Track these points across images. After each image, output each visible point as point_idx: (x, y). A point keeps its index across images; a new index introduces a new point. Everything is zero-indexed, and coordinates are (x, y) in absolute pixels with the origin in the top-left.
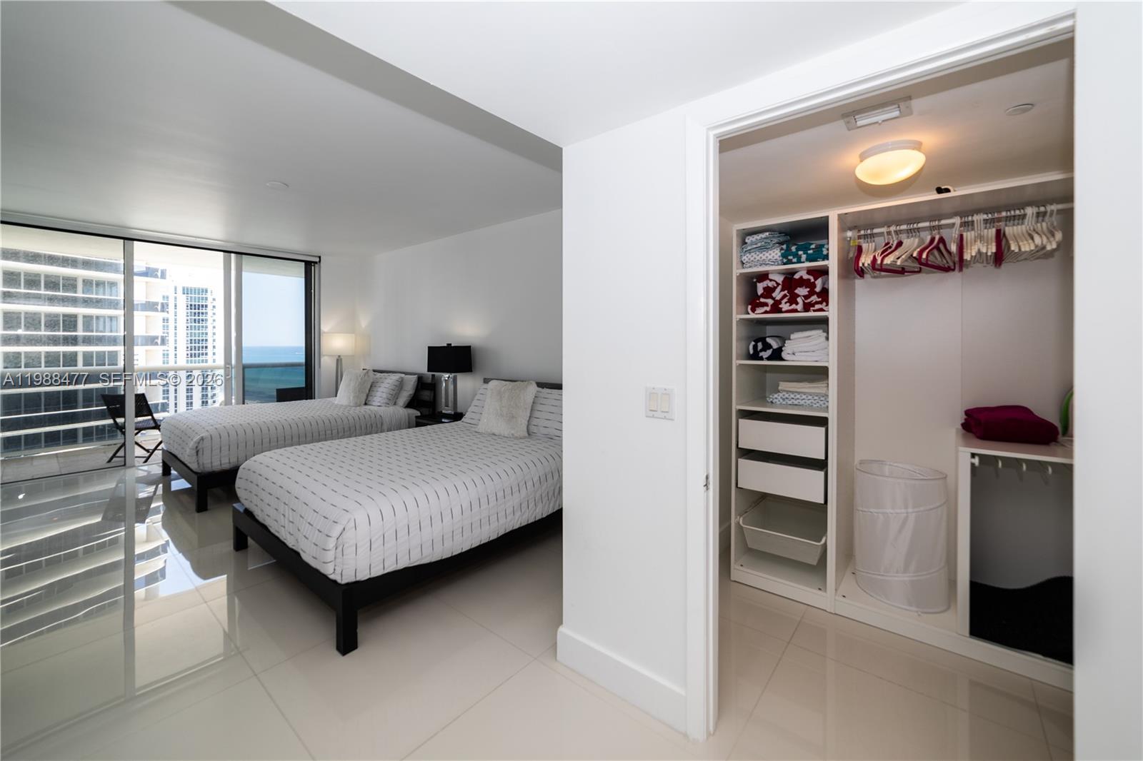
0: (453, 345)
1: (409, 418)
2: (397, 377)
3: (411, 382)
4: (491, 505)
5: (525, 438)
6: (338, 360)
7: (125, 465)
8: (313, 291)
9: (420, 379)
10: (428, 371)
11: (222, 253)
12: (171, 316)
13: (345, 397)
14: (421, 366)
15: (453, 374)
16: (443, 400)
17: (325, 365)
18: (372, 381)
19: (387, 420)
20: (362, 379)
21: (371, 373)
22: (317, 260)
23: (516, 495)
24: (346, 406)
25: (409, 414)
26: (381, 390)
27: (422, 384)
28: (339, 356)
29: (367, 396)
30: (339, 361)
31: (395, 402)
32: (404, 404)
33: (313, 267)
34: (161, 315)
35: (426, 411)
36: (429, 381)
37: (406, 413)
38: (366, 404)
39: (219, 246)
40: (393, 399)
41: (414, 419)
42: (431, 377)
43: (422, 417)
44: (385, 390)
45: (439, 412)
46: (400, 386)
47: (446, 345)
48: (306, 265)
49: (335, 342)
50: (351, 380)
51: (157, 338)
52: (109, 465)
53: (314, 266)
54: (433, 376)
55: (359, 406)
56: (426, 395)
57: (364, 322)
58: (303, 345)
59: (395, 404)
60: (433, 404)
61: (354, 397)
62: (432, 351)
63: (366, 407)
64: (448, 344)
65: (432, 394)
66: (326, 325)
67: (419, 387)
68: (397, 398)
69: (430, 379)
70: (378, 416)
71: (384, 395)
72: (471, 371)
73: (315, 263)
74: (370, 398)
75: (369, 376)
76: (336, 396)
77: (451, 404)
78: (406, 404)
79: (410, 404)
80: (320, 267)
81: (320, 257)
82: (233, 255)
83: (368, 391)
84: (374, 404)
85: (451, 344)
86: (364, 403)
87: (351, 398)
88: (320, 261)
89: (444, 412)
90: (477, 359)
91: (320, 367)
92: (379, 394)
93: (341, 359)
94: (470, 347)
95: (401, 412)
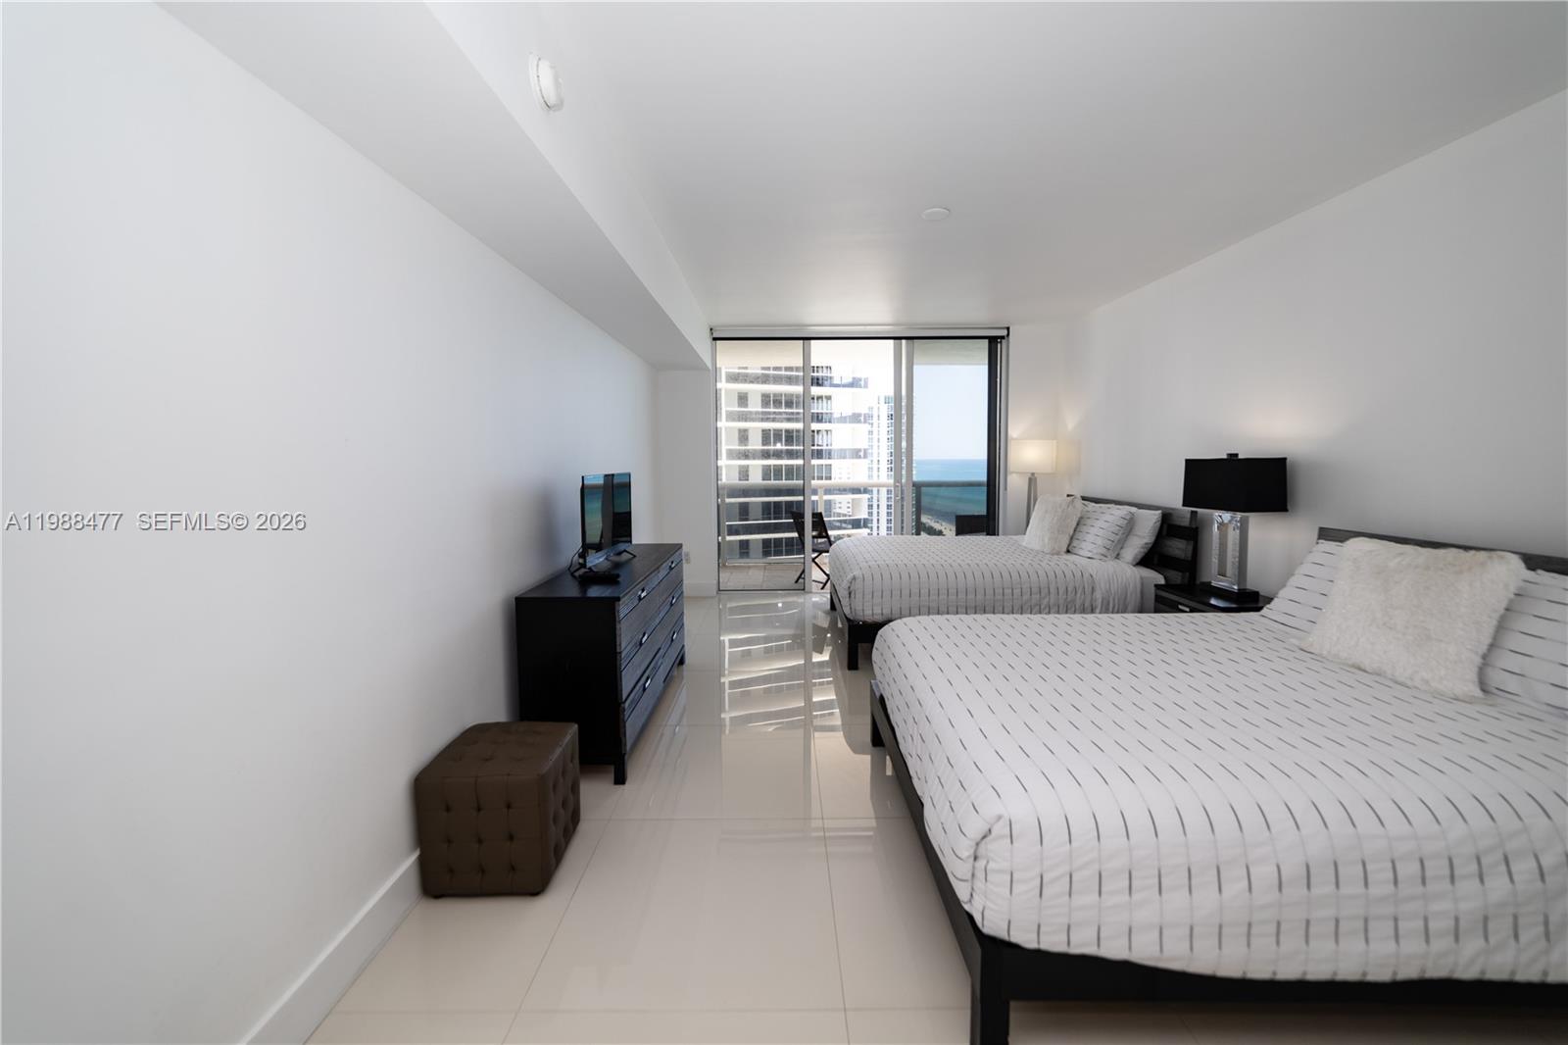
0: (1240, 457)
1: (1142, 584)
2: (1125, 510)
3: (1149, 522)
4: (1375, 891)
5: (1470, 701)
6: (1030, 479)
7: (804, 589)
8: (998, 380)
9: (1167, 517)
10: (1184, 505)
11: (892, 341)
12: (875, 429)
13: (1037, 536)
14: (1171, 492)
15: (1239, 515)
16: (1215, 560)
17: (1013, 487)
18: (1079, 515)
19: (1103, 585)
20: (1063, 511)
21: (1079, 503)
22: (1004, 333)
23: (1468, 886)
24: (1038, 552)
25: (1142, 578)
26: (1093, 531)
27: (1168, 526)
28: (1033, 474)
29: (1072, 538)
30: (1032, 480)
31: (1118, 555)
32: (1135, 558)
33: (999, 345)
34: (866, 427)
35: (1177, 577)
36: (1186, 522)
37: (1138, 577)
38: (1068, 551)
39: (888, 332)
40: (1115, 550)
41: (1153, 589)
42: (1189, 516)
43: (1168, 586)
44: (1101, 532)
45: (1203, 584)
46: (1129, 527)
47: (1225, 457)
48: (990, 343)
49: (1027, 452)
50: (1046, 511)
51: (860, 450)
52: (797, 586)
53: (1001, 342)
54: (1194, 513)
55: (1058, 554)
56: (1178, 548)
57: (1071, 421)
58: (985, 457)
59: (1118, 557)
60: (1191, 565)
61: (1049, 539)
62: (1193, 467)
63: (1069, 557)
64: (1230, 455)
65: (1190, 548)
66: (1016, 428)
67: (1164, 532)
68: (1122, 548)
69: (1188, 520)
70: (1086, 575)
71: (1099, 541)
72: (1286, 510)
73: (1003, 337)
74: (1075, 543)
75: (1074, 507)
76: (1025, 534)
77: (1231, 570)
78: (1139, 557)
79: (1146, 561)
80: (1008, 341)
81: (1008, 329)
82: (904, 341)
83: (1072, 532)
84: (1081, 552)
85: (1237, 455)
86: (1065, 549)
87: (1046, 540)
88: (1008, 335)
89: (1214, 583)
90: (1301, 487)
91: (1006, 489)
92: (1090, 538)
93: (1036, 479)
94: (1285, 459)
95: (1127, 574)
